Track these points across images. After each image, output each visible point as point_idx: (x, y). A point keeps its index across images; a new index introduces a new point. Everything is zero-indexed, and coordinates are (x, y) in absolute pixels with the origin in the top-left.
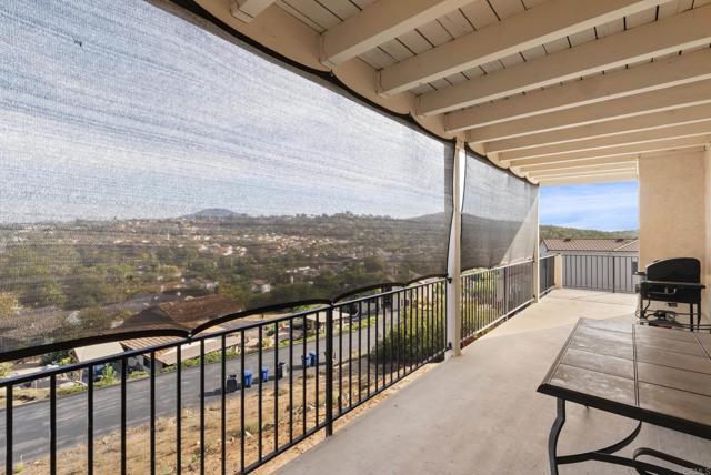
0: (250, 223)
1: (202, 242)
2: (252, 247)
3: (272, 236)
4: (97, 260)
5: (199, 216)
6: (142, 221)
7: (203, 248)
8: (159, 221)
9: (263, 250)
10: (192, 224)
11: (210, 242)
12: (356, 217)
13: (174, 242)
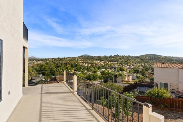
0: (92, 58)
1: (81, 62)
2: (92, 64)
3: (97, 61)
4: (60, 66)
5: (81, 56)
6: (70, 58)
7: (81, 64)
8: (73, 58)
9: (95, 65)
10: (80, 58)
11: (83, 62)
12: (120, 56)
13: (75, 62)
